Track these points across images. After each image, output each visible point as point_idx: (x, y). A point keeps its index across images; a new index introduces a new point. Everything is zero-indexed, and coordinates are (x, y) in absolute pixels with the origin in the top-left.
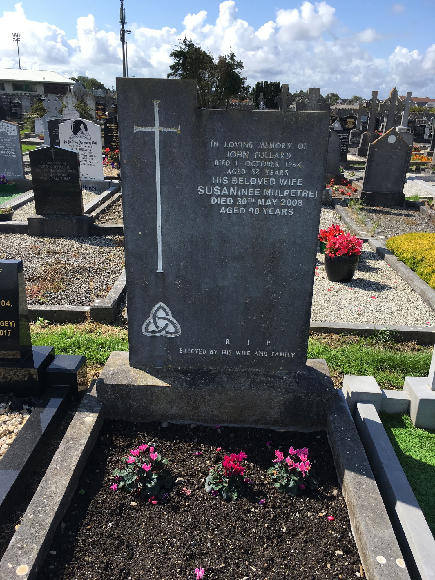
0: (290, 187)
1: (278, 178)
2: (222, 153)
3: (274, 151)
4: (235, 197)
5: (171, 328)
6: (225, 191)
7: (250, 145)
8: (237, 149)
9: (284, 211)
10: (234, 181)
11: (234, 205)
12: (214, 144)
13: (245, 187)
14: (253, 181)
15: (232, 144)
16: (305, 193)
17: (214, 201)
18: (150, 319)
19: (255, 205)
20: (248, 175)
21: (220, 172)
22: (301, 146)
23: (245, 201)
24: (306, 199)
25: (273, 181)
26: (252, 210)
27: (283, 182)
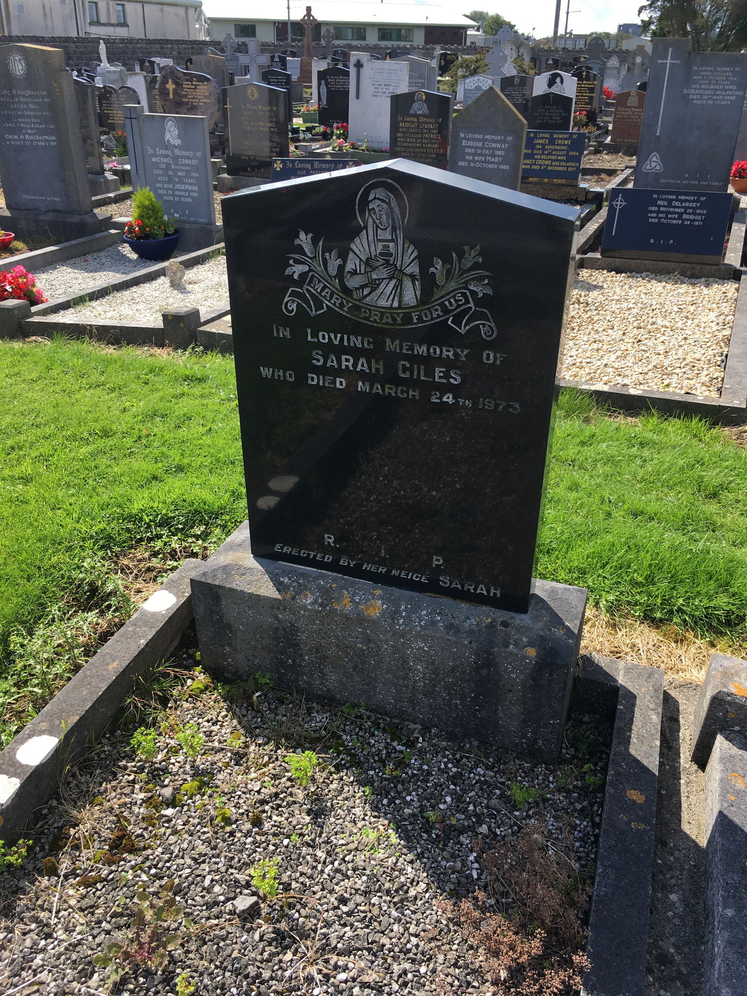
0: (730, 90)
1: (724, 85)
2: (698, 73)
3: (723, 72)
4: (702, 95)
5: (658, 168)
6: (697, 92)
7: (712, 69)
8: (706, 71)
9: (725, 102)
10: (703, 87)
11: (700, 99)
12: (695, 68)
13: (707, 89)
14: (712, 87)
15: (704, 68)
16: (737, 93)
17: (691, 97)
18: (648, 162)
19: (711, 99)
20: (710, 84)
21: (696, 82)
22: (737, 69)
23: (706, 97)
24: (737, 96)
25: (721, 87)
26: (709, 102)
27: (727, 87)
